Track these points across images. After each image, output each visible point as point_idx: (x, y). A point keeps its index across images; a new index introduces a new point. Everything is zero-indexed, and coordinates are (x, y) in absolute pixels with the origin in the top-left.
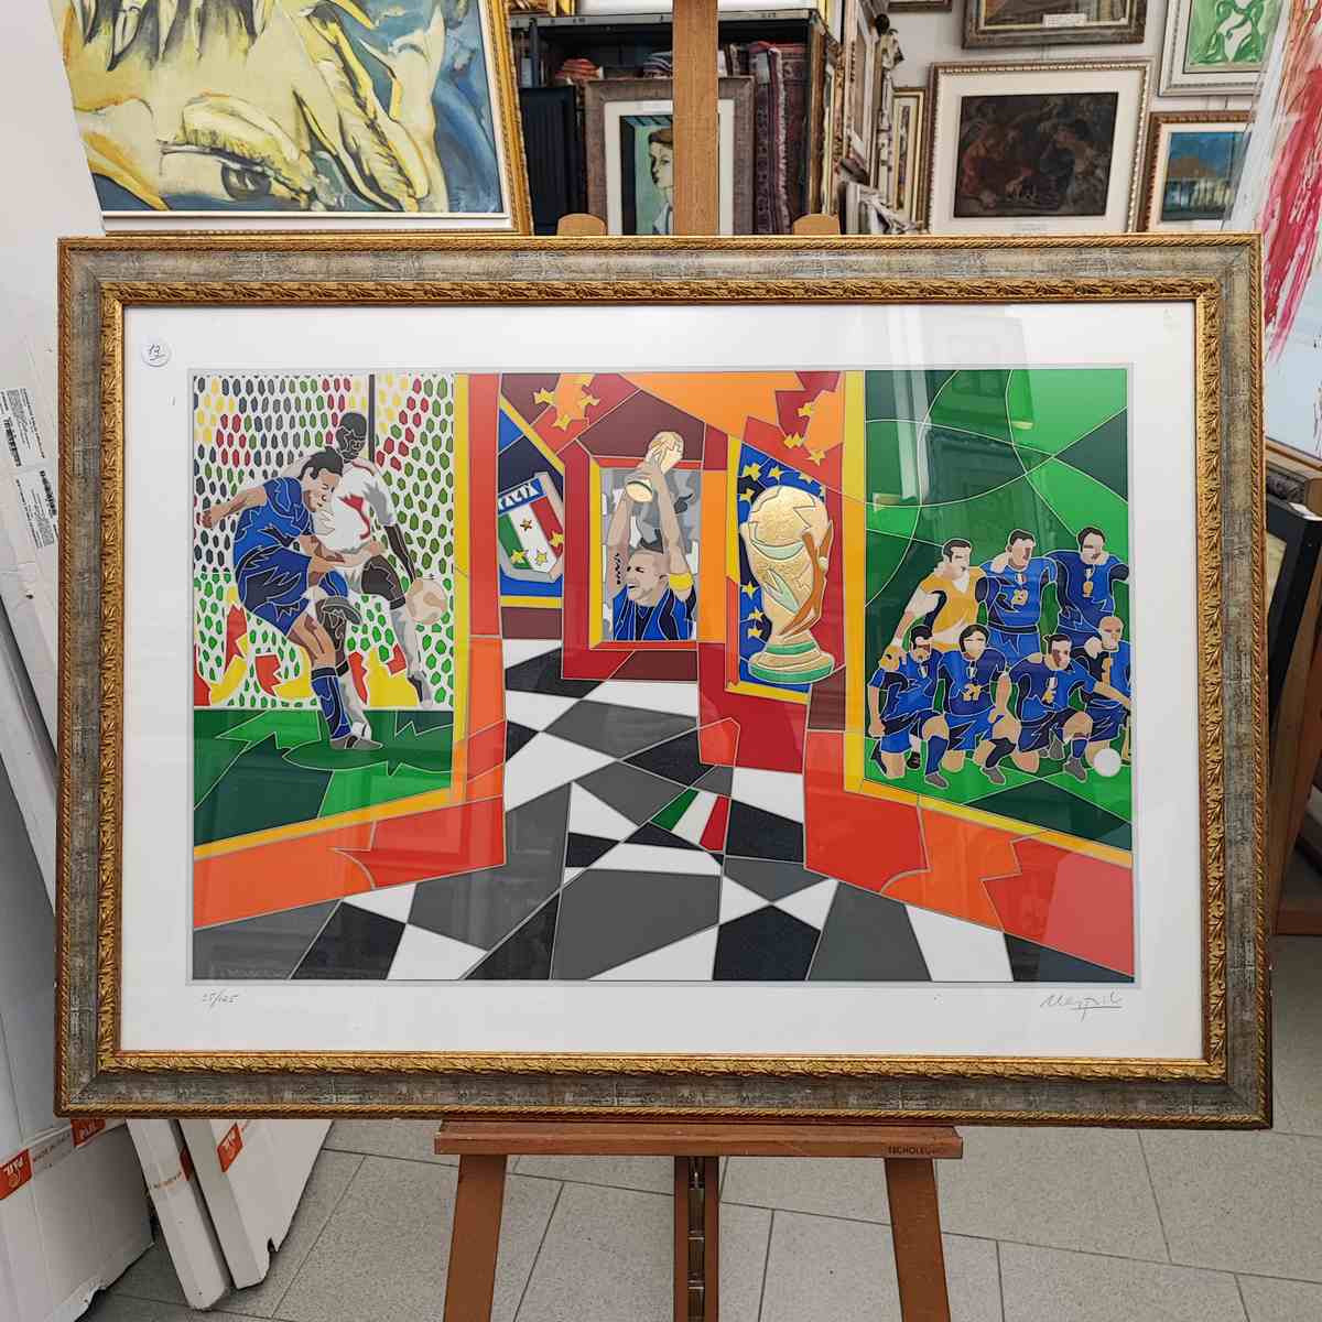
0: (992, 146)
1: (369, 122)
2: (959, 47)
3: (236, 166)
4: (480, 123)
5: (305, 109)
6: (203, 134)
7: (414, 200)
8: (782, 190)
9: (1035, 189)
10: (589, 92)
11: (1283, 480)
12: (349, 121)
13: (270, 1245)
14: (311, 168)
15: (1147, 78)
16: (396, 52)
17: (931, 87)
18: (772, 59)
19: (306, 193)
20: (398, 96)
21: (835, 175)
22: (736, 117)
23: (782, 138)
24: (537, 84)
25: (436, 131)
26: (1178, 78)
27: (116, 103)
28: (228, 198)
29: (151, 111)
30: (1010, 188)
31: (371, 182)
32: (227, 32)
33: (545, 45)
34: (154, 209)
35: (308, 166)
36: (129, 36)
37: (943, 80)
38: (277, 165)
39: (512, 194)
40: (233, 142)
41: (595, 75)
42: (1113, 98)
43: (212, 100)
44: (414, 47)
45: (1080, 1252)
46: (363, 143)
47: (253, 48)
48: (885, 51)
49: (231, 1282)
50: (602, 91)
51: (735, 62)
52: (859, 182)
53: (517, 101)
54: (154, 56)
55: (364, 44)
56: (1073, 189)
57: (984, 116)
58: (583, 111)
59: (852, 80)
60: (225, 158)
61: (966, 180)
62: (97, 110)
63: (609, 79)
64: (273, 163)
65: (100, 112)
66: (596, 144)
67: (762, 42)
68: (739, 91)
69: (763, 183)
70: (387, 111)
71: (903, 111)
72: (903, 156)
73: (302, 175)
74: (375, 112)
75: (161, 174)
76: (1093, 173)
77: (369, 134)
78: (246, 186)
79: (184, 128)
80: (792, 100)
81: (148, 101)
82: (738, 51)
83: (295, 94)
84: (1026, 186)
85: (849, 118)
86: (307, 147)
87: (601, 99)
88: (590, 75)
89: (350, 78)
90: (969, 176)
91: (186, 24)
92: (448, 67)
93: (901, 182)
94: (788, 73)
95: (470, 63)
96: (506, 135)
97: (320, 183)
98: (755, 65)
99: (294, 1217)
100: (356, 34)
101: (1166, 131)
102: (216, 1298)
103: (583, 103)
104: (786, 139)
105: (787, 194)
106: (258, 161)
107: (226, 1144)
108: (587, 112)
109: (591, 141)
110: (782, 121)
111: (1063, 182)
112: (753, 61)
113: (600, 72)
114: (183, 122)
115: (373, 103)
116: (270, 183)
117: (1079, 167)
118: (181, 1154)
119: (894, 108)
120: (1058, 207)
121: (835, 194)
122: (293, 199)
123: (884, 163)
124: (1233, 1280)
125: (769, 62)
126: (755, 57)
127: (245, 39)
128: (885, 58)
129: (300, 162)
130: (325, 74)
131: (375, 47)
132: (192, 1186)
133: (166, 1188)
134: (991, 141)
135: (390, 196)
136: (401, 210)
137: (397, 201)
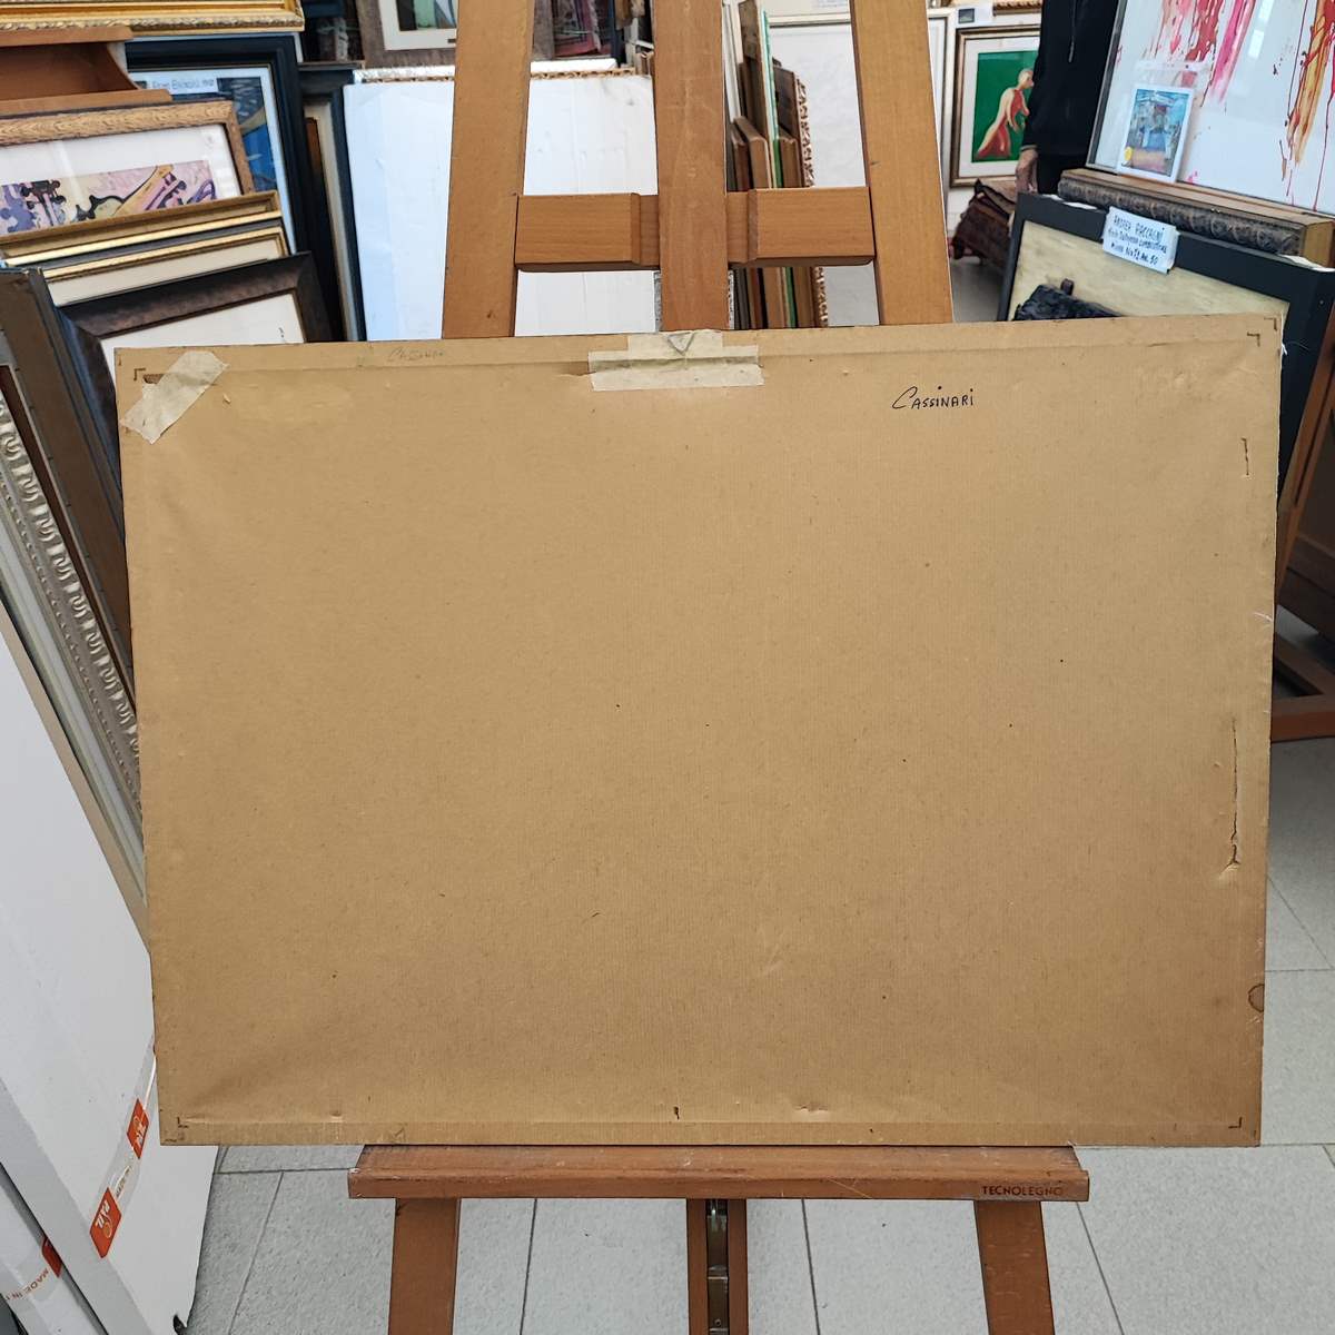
11: (1268, 231)
13: (176, 1321)
107: (100, 1222)
118: (43, 1247)
124: (1323, 1151)
132: (67, 1282)
133: (30, 1294)
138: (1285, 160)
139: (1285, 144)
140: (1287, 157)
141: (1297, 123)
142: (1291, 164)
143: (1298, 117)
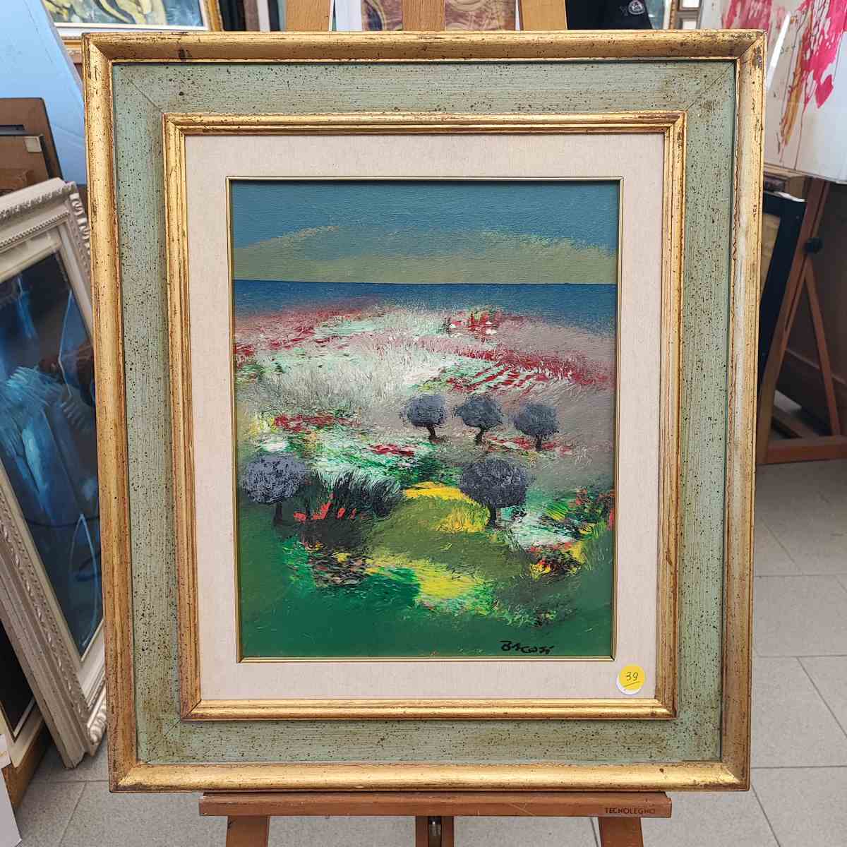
7: (142, 16)
11: (770, 181)
31: (112, 1)
39: (208, 12)
135: (126, 12)
136: (134, 22)
137: (131, 16)
138: (779, 144)
139: (780, 134)
140: (781, 141)
141: (786, 123)
142: (782, 146)
143: (787, 120)
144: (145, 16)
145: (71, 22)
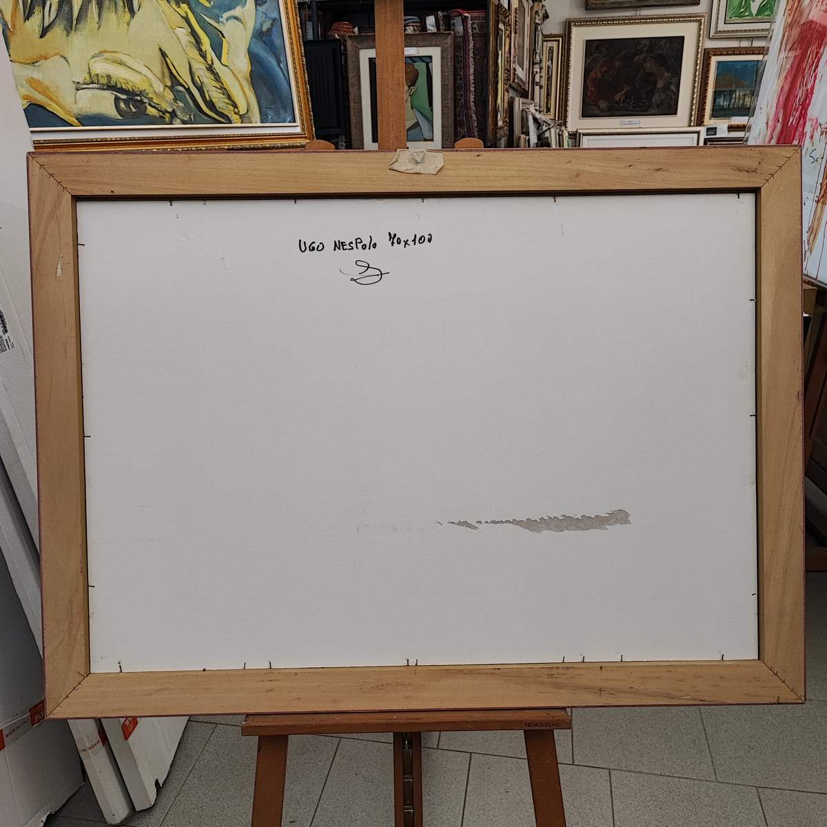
0: (605, 71)
1: (208, 67)
2: (584, 9)
3: (124, 97)
4: (279, 66)
5: (167, 59)
6: (102, 77)
7: (238, 116)
8: (472, 104)
9: (632, 98)
10: (349, 43)
12: (195, 66)
13: (157, 783)
14: (172, 97)
15: (702, 27)
16: (225, 21)
17: (567, 34)
18: (464, 20)
19: (169, 113)
20: (227, 49)
21: (506, 94)
22: (442, 58)
23: (472, 71)
24: (316, 39)
25: (251, 71)
26: (722, 27)
27: (46, 59)
28: (120, 118)
29: (68, 63)
30: (617, 98)
31: (211, 105)
32: (116, 10)
33: (320, 13)
34: (72, 125)
35: (169, 96)
36: (53, 16)
37: (574, 30)
38: (150, 96)
39: (301, 111)
40: (121, 80)
41: (353, 32)
42: (681, 39)
43: (107, 55)
44: (236, 18)
45: (661, 775)
46: (205, 80)
47: (132, 20)
48: (537, 12)
49: (132, 807)
50: (357, 42)
51: (441, 22)
52: (521, 97)
53: (303, 51)
54: (69, 29)
55: (204, 16)
56: (656, 98)
57: (600, 53)
58: (346, 55)
59: (516, 33)
60: (118, 92)
61: (589, 94)
62: (33, 63)
63: (363, 34)
64: (147, 94)
65: (36, 64)
66: (354, 76)
67: (459, 10)
68: (444, 42)
69: (460, 99)
70: (220, 59)
71: (549, 50)
72: (549, 79)
73: (166, 100)
74: (212, 60)
75: (76, 103)
76: (669, 88)
77: (208, 74)
78: (131, 109)
79: (89, 73)
80: (478, 46)
81: (66, 56)
82: (443, 16)
83: (160, 49)
84: (628, 96)
85: (515, 57)
86: (169, 84)
87: (357, 47)
88: (350, 32)
89: (194, 38)
90: (591, 91)
91: (90, 7)
92: (258, 30)
93: (548, 95)
94: (475, 29)
95: (272, 27)
96: (296, 73)
97: (178, 107)
98: (454, 24)
99: (171, 766)
100: (198, 10)
101: (714, 60)
102: (124, 817)
103: (345, 50)
104: (474, 71)
105: (475, 107)
106: (138, 93)
107: (127, 723)
108: (348, 56)
109: (351, 75)
110: (471, 60)
111: (650, 94)
112: (453, 21)
113: (356, 29)
114: (89, 69)
115: (211, 54)
116: (146, 107)
117: (660, 84)
118: (99, 730)
119: (544, 47)
120: (647, 111)
121: (506, 105)
122: (161, 116)
123: (537, 84)
125: (463, 23)
126: (454, 19)
127: (128, 15)
128: (537, 16)
129: (165, 93)
130: (179, 36)
131: (211, 18)
132: (106, 749)
133: (90, 751)
134: (605, 69)
135: (223, 114)
136: (230, 122)
137: (227, 116)
139: (807, 242)
141: (811, 233)
143: (813, 229)
144: (242, 117)
145: (171, 124)
